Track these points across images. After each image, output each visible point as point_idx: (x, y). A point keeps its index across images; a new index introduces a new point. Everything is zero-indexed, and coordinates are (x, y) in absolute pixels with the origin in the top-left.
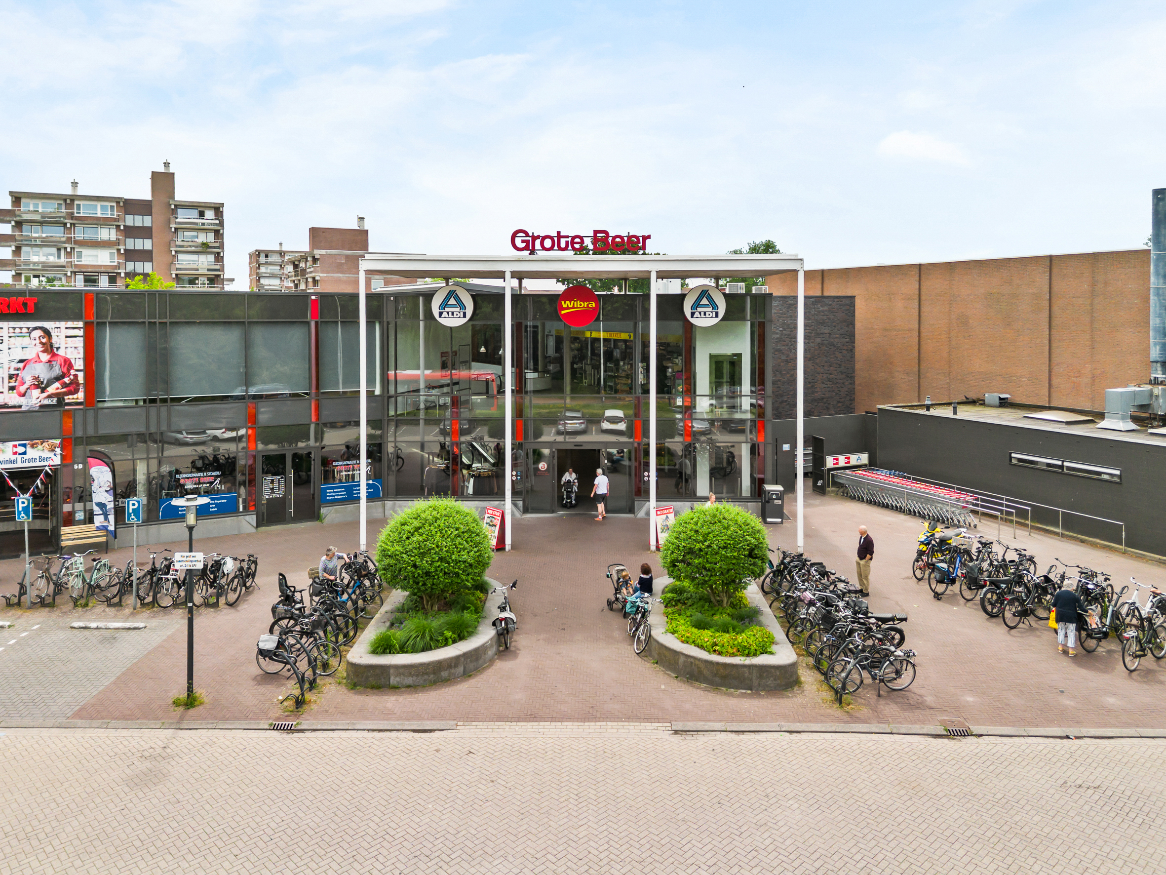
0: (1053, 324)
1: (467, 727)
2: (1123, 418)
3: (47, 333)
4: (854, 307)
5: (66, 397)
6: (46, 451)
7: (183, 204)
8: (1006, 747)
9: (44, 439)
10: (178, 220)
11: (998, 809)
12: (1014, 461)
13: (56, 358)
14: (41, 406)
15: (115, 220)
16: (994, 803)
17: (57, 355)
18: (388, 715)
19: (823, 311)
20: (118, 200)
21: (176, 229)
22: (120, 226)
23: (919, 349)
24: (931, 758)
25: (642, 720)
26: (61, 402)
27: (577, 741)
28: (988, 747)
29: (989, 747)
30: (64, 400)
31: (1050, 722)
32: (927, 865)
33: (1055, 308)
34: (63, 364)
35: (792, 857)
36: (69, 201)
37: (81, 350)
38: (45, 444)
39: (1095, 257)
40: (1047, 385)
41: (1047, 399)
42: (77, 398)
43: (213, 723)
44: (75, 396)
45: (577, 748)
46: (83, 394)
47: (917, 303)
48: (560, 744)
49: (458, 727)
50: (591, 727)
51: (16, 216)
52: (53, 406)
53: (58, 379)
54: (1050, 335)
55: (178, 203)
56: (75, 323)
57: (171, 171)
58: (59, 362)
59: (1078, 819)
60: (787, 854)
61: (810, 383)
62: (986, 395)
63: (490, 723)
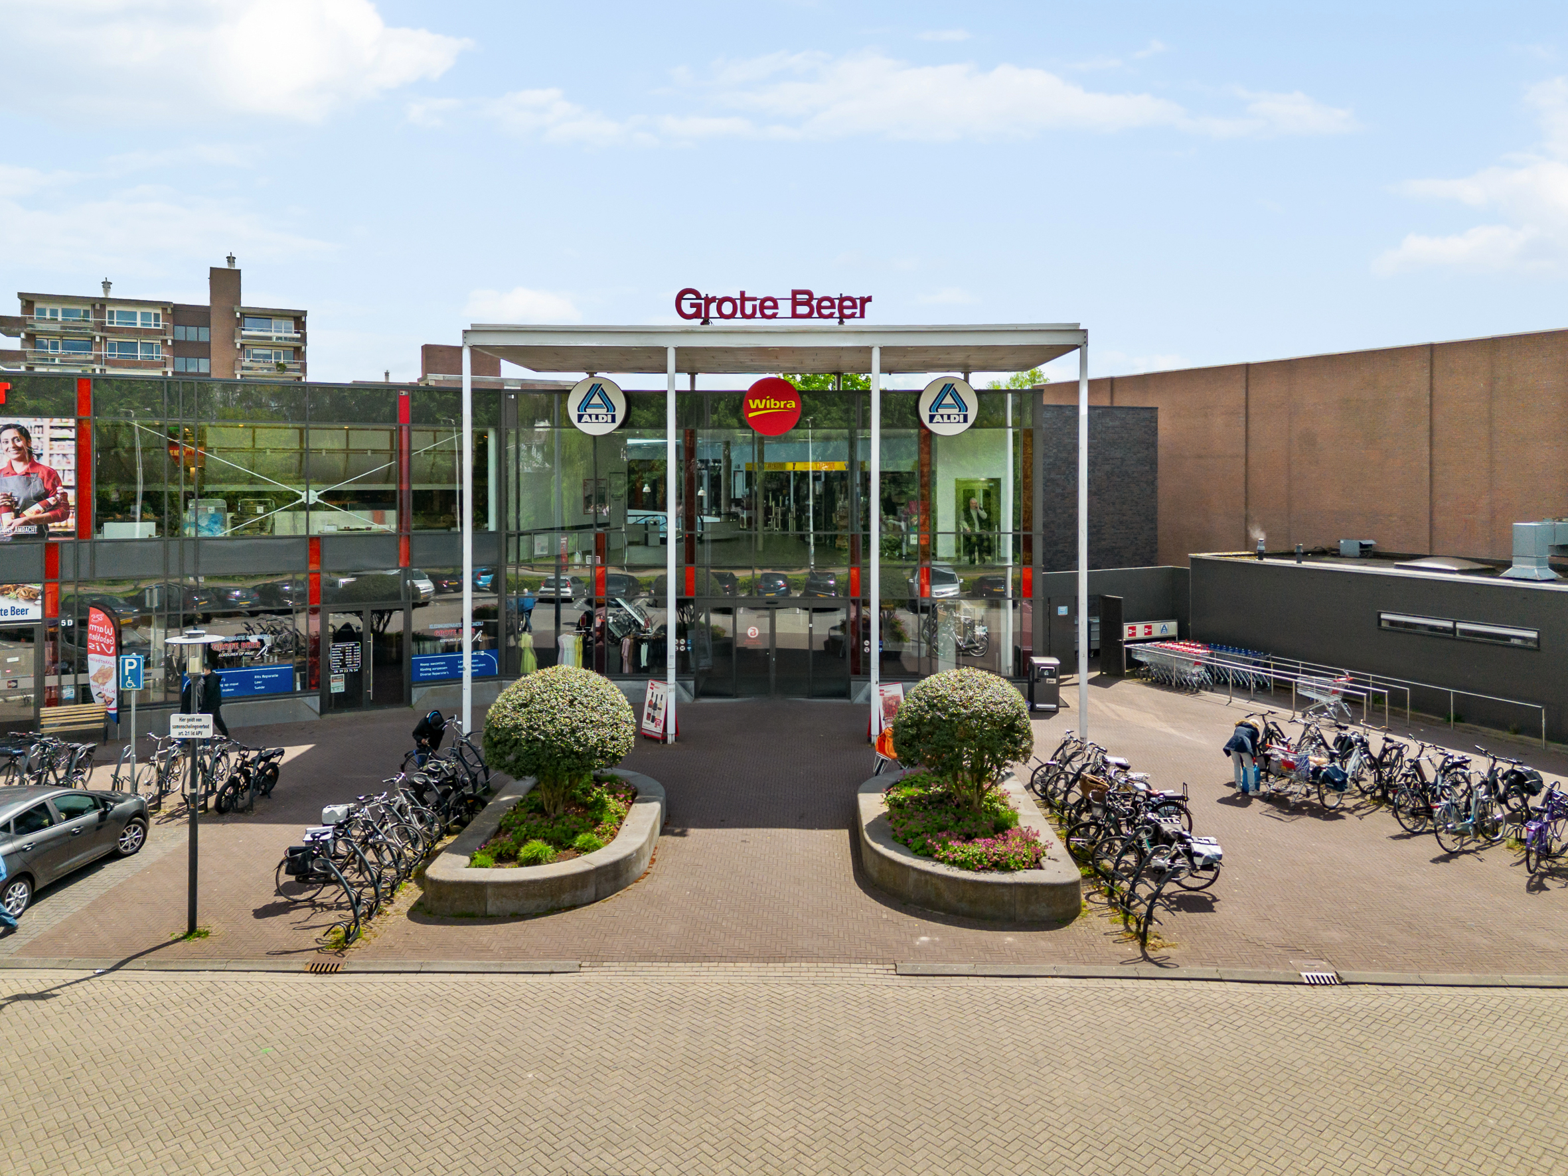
0: (1436, 439)
1: (594, 969)
2: (1539, 563)
3: (24, 434)
4: (1156, 422)
5: (50, 525)
6: (21, 600)
7: (252, 311)
8: (1394, 1000)
9: (18, 583)
10: (244, 333)
11: (1388, 1083)
12: (1384, 624)
13: (37, 469)
14: (16, 537)
15: (160, 332)
16: (1381, 1076)
17: (39, 465)
18: (481, 951)
19: (1113, 427)
20: (164, 305)
21: (242, 345)
22: (166, 341)
23: (1246, 483)
24: (1283, 1014)
25: (853, 960)
26: (42, 531)
27: (756, 988)
28: (1366, 999)
29: (1368, 1000)
30: (47, 528)
31: (1457, 966)
32: (1283, 1162)
33: (1438, 418)
34: (46, 477)
35: (1076, 1149)
36: (99, 305)
37: (73, 459)
38: (20, 590)
39: (1494, 344)
40: (1428, 526)
41: (1428, 545)
42: (66, 527)
43: (221, 963)
44: (63, 524)
45: (755, 997)
46: (74, 520)
47: (1244, 419)
48: (731, 992)
49: (582, 969)
50: (776, 970)
51: (27, 326)
52: (32, 536)
53: (39, 498)
54: (1431, 455)
55: (245, 311)
56: (64, 420)
57: (237, 268)
58: (40, 475)
59: (1512, 1098)
60: (1068, 1145)
61: (1095, 527)
62: (1342, 542)
63: (629, 964)
